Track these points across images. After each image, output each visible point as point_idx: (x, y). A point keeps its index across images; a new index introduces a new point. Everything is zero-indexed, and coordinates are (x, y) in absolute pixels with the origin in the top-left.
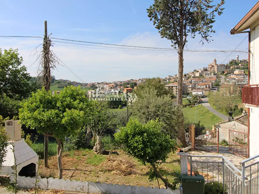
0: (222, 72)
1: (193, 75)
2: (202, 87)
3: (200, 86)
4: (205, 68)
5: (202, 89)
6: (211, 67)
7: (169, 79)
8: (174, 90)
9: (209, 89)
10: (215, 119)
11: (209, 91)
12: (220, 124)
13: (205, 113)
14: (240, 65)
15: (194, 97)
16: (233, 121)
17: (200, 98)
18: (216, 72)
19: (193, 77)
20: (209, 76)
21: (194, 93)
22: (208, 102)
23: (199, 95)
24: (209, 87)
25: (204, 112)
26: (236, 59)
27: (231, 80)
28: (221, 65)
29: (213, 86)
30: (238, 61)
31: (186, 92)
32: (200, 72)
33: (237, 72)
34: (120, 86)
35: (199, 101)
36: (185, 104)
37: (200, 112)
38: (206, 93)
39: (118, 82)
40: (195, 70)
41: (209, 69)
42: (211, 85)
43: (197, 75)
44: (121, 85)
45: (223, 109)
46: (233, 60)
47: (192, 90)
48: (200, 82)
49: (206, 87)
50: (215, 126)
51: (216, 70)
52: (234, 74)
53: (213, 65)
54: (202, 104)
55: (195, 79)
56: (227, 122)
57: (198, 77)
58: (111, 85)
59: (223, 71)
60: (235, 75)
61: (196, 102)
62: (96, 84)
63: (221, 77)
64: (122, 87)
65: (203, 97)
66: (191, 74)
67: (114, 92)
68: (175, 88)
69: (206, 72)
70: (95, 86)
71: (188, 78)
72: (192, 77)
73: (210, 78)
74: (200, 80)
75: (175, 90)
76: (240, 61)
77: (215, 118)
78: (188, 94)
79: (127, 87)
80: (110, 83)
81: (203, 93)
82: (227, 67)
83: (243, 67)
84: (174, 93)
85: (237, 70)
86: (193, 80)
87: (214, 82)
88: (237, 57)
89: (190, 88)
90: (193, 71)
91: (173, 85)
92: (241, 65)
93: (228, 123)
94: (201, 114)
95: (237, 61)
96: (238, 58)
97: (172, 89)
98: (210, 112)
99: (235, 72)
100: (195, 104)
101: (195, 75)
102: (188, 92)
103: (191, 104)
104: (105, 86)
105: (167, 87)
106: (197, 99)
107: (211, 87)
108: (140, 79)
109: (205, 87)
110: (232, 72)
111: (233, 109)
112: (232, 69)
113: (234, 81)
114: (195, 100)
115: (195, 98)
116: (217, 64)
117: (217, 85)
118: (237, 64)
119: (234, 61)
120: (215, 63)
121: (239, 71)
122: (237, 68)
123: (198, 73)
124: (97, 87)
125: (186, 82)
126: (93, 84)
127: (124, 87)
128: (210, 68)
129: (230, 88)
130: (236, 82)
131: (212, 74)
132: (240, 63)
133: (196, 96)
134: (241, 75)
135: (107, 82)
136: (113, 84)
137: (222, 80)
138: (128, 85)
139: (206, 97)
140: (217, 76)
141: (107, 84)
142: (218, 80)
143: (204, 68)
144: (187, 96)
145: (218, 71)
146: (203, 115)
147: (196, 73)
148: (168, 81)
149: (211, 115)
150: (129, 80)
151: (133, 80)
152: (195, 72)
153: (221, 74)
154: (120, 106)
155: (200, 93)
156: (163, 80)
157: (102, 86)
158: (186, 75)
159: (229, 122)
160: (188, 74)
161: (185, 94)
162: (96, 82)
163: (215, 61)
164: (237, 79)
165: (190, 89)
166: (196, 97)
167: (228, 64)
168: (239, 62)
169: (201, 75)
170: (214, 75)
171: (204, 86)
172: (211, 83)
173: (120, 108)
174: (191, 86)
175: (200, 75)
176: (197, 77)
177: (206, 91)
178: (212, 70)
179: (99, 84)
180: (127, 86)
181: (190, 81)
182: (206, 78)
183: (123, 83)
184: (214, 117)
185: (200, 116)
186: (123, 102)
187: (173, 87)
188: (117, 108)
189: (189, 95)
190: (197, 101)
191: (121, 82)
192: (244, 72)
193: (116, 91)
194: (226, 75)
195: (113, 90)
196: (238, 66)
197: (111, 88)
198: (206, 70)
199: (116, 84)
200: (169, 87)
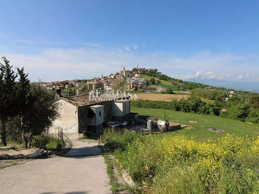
1: (109, 77)
8: (93, 87)
14: (139, 71)
18: (124, 75)
19: (110, 79)
24: (118, 84)
26: (136, 68)
28: (127, 71)
30: (138, 69)
32: (114, 75)
33: (136, 75)
43: (112, 77)
44: (57, 84)
46: (135, 68)
53: (123, 71)
57: (113, 78)
59: (128, 74)
60: (135, 77)
63: (127, 79)
64: (57, 86)
67: (49, 89)
69: (118, 75)
71: (106, 79)
73: (121, 79)
74: (114, 80)
79: (60, 85)
80: (49, 83)
82: (131, 72)
84: (93, 89)
86: (109, 81)
88: (137, 66)
90: (110, 75)
101: (111, 77)
104: (44, 85)
108: (73, 80)
110: (134, 75)
113: (133, 81)
118: (137, 71)
123: (113, 76)
125: (104, 82)
128: (121, 73)
129: (131, 85)
131: (122, 76)
132: (139, 70)
134: (138, 77)
137: (127, 81)
138: (62, 84)
140: (124, 78)
141: (46, 83)
142: (125, 80)
145: (125, 75)
148: (92, 81)
151: (68, 81)
153: (127, 77)
156: (89, 80)
160: (106, 77)
163: (124, 68)
164: (135, 79)
165: (105, 86)
167: (132, 70)
169: (115, 77)
172: (119, 82)
174: (106, 84)
176: (112, 79)
178: (122, 73)
181: (106, 81)
182: (118, 79)
183: (59, 83)
187: (93, 85)
191: (58, 82)
192: (141, 76)
193: (51, 89)
194: (130, 77)
195: (48, 88)
196: (137, 72)
197: (48, 86)
198: (118, 74)
199: (54, 84)
200: (90, 84)
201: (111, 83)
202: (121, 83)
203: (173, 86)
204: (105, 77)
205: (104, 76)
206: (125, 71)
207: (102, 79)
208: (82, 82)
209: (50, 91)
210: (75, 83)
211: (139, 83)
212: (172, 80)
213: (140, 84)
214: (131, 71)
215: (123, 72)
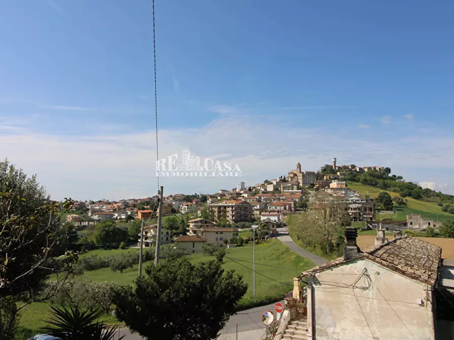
0: (311, 185)
1: (263, 190)
2: (278, 208)
3: (274, 208)
4: (283, 178)
5: (278, 212)
6: (292, 175)
7: (221, 195)
8: (228, 214)
9: (289, 212)
10: (302, 264)
11: (290, 214)
12: (315, 271)
13: (282, 254)
14: (338, 173)
15: (263, 225)
17: (273, 227)
18: (301, 185)
19: (263, 193)
20: (290, 191)
21: (263, 218)
22: (287, 235)
23: (271, 221)
24: (290, 208)
25: (280, 251)
26: (332, 164)
27: (327, 198)
28: (309, 174)
29: (297, 207)
30: (335, 167)
31: (251, 217)
32: (275, 183)
33: (334, 184)
34: (133, 208)
35: (271, 232)
36: (247, 238)
37: (272, 252)
38: (283, 219)
39: (131, 200)
40: (266, 181)
41: (290, 180)
42: (293, 206)
43: (270, 188)
44: (135, 206)
45: (317, 245)
46: (328, 166)
47: (260, 214)
48: (274, 200)
49: (285, 208)
50: (300, 278)
51: (301, 181)
52: (331, 187)
53: (295, 172)
54: (278, 238)
55: (265, 195)
57: (272, 193)
58: (115, 205)
59: (312, 182)
60: (332, 189)
61: (267, 234)
62: (87, 203)
63: (309, 193)
64: (135, 210)
65: (279, 226)
66: (259, 188)
67: (119, 218)
68: (231, 209)
69: (284, 184)
70: (85, 208)
71: (255, 194)
72: (261, 192)
73: (293, 193)
74: (275, 196)
75: (231, 212)
76: (339, 167)
77: (301, 262)
78: (253, 221)
79: (144, 209)
80: (116, 203)
81: (279, 218)
82: (318, 176)
83: (343, 177)
84: (228, 219)
85: (334, 181)
86: (262, 198)
87: (297, 200)
88: (333, 160)
89: (256, 210)
90: (263, 183)
91: (226, 205)
92: (341, 174)
93: (344, 267)
94: (274, 257)
95: (333, 168)
96: (335, 162)
97: (225, 212)
98: (290, 252)
99: (331, 184)
100: (264, 238)
101: (266, 190)
102: (253, 217)
103: (259, 238)
104: (104, 207)
105: (215, 207)
106: (268, 229)
107: (293, 209)
108: (171, 196)
109: (283, 208)
110: (327, 184)
111: (335, 245)
112: (327, 180)
113: (330, 199)
114: (265, 231)
115: (265, 226)
116: (302, 171)
117: (304, 206)
118: (334, 172)
119: (328, 168)
120: (299, 170)
121: (337, 184)
122: (335, 179)
123: (272, 185)
124: (88, 210)
125: (251, 200)
126: (82, 203)
127: (139, 209)
128: (291, 178)
129: (325, 210)
130: (334, 200)
131: (295, 187)
132: (338, 171)
133: (267, 223)
134: (341, 189)
135: (110, 201)
136: (119, 204)
137: (311, 199)
138: (147, 205)
139: (285, 225)
140: (302, 191)
141: (109, 203)
142: (304, 197)
143: (281, 177)
144: (251, 223)
145: (303, 183)
146: (278, 258)
147: (268, 186)
148: (219, 198)
149: (294, 256)
150: (151, 197)
152: (266, 184)
153: (309, 188)
154: (122, 244)
155: (274, 219)
156: (211, 197)
157: (98, 208)
158: (251, 188)
159: (347, 263)
160: (254, 187)
161: (248, 221)
162: (88, 201)
163: (299, 166)
164: (335, 195)
165: (258, 212)
167: (320, 171)
168: (337, 168)
169: (276, 189)
170: (298, 189)
171: (281, 206)
172: (292, 203)
173: (123, 248)
174: (258, 207)
175: (274, 188)
176: (269, 192)
177: (284, 215)
178: (295, 180)
179: (93, 203)
180: (145, 207)
181: (257, 199)
182: (286, 194)
183: (139, 202)
184: (299, 259)
185: (273, 259)
186: (130, 237)
187: (227, 209)
188: (116, 248)
189: (255, 223)
190: (268, 232)
191: (135, 201)
192: (346, 185)
193: (123, 217)
194: (317, 189)
195: (116, 215)
196: (336, 176)
197: (115, 210)
198: (284, 180)
199: (126, 205)
200: (220, 207)
201: (272, 204)
202: (295, 203)
203: (446, 214)
204: (250, 190)
205: (247, 186)
206: (303, 173)
207: (245, 192)
208: (196, 200)
209: (121, 222)
210: (178, 203)
211: (351, 206)
212: (439, 198)
213: (355, 209)
214: (318, 173)
215: (295, 175)
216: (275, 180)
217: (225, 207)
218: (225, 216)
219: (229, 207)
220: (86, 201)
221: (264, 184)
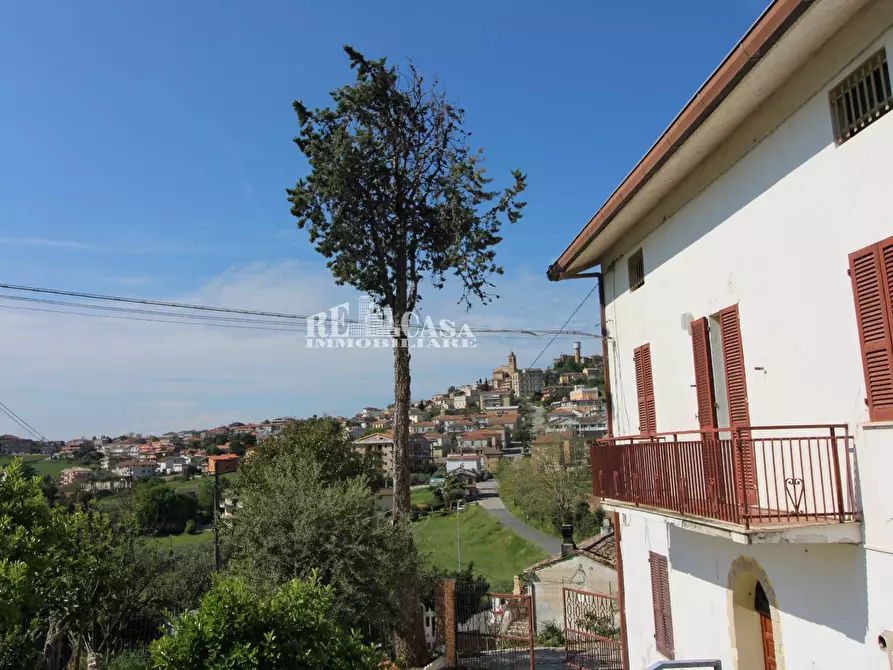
0: (536, 394)
1: (446, 406)
2: (477, 444)
3: (469, 443)
4: (483, 383)
5: (477, 452)
6: (500, 376)
7: (370, 420)
9: (498, 451)
10: (522, 551)
11: (500, 456)
12: (535, 569)
13: (490, 534)
14: (585, 371)
15: (453, 480)
16: (577, 555)
17: (470, 482)
18: (517, 394)
19: (448, 412)
20: (498, 407)
21: (451, 466)
22: (496, 495)
23: (468, 473)
24: (499, 443)
25: (488, 528)
26: (574, 353)
27: (564, 421)
28: (531, 373)
29: (511, 439)
30: (580, 358)
31: (427, 462)
32: (469, 394)
33: (577, 393)
34: (194, 450)
35: (467, 492)
36: (424, 506)
37: (472, 531)
38: (490, 465)
39: (187, 432)
40: (452, 390)
41: (496, 386)
42: (503, 438)
43: (460, 403)
44: (196, 445)
45: (546, 517)
46: (565, 357)
47: (445, 455)
48: (469, 426)
49: (490, 444)
50: (520, 576)
51: (516, 388)
52: (572, 399)
53: (505, 370)
54: (481, 503)
55: (452, 417)
56: (559, 561)
57: (465, 411)
58: (157, 445)
59: (536, 389)
60: (574, 402)
61: (459, 496)
62: (96, 443)
63: (534, 411)
64: (200, 453)
65: (481, 478)
66: (439, 403)
67: (168, 471)
68: (390, 449)
69: (486, 394)
70: (92, 453)
71: (432, 416)
72: (442, 411)
73: (502, 413)
74: (470, 420)
75: (390, 456)
76: (586, 359)
77: (522, 548)
78: (432, 470)
79: (220, 452)
80: (156, 439)
81: (479, 464)
82: (549, 378)
83: (593, 377)
84: (385, 467)
85: (578, 388)
86: (446, 423)
87: (511, 427)
88: (576, 346)
89: (437, 448)
90: (446, 392)
91: (381, 442)
92: (589, 372)
93: (561, 563)
94: (476, 539)
95: (576, 361)
96: (578, 349)
97: (380, 455)
98: (504, 530)
99: (572, 393)
100: (455, 504)
101: (451, 406)
102: (431, 461)
103: (443, 504)
104: (134, 449)
105: (361, 446)
106: (461, 487)
107: (504, 444)
108: (267, 422)
109: (485, 443)
110: (564, 394)
111: (574, 516)
112: (564, 384)
113: (571, 422)
114: (456, 491)
115: (456, 481)
116: (518, 367)
117: (521, 437)
118: (577, 369)
119: (568, 361)
120: (512, 366)
121: (584, 392)
122: (579, 382)
123: (463, 398)
124: (101, 455)
125: (426, 429)
126: (87, 443)
127: (209, 453)
128: (500, 382)
129: (561, 445)
130: (577, 426)
131: (507, 400)
132: (585, 366)
133: (460, 475)
134: (590, 402)
135: (144, 436)
136: (165, 443)
137: (538, 422)
138: (224, 444)
139: (490, 477)
140: (520, 407)
141: (143, 441)
142: (523, 419)
143: (481, 381)
144: (428, 475)
145: (522, 391)
146: (483, 541)
147: (456, 398)
148: (364, 425)
149: (510, 538)
150: (227, 426)
151: (241, 425)
152: (451, 395)
153: (532, 400)
154: (189, 525)
155: (471, 465)
156: (349, 424)
157: (121, 451)
158: (424, 403)
159: (564, 560)
160: (429, 402)
161: (423, 472)
162: (99, 437)
163: (513, 358)
164: (580, 415)
165: (439, 453)
166: (459, 478)
167: (552, 367)
168: (582, 361)
169: (471, 405)
170: (513, 403)
171: (481, 440)
172: (502, 432)
173: (192, 532)
174: (440, 442)
175: (468, 403)
176: (458, 411)
177: (489, 456)
178: (506, 385)
179: (110, 441)
180: (220, 447)
181: (436, 426)
182: (489, 413)
183: (203, 435)
184: (518, 543)
185: (474, 543)
186: (201, 509)
187: (383, 449)
188: (178, 532)
189: (436, 473)
190: (462, 491)
191: (196, 434)
192: (600, 395)
193: (178, 468)
194: (548, 403)
195: (163, 465)
196: (581, 375)
197: (159, 457)
198: (485, 387)
199: (178, 445)
200: (369, 447)
201: (465, 437)
204: (422, 406)
206: (520, 372)
209: (175, 479)
214: (548, 371)
215: (506, 375)
216: (469, 388)
217: (380, 446)
218: (380, 464)
219: (386, 445)
220: (95, 438)
221: (448, 396)
